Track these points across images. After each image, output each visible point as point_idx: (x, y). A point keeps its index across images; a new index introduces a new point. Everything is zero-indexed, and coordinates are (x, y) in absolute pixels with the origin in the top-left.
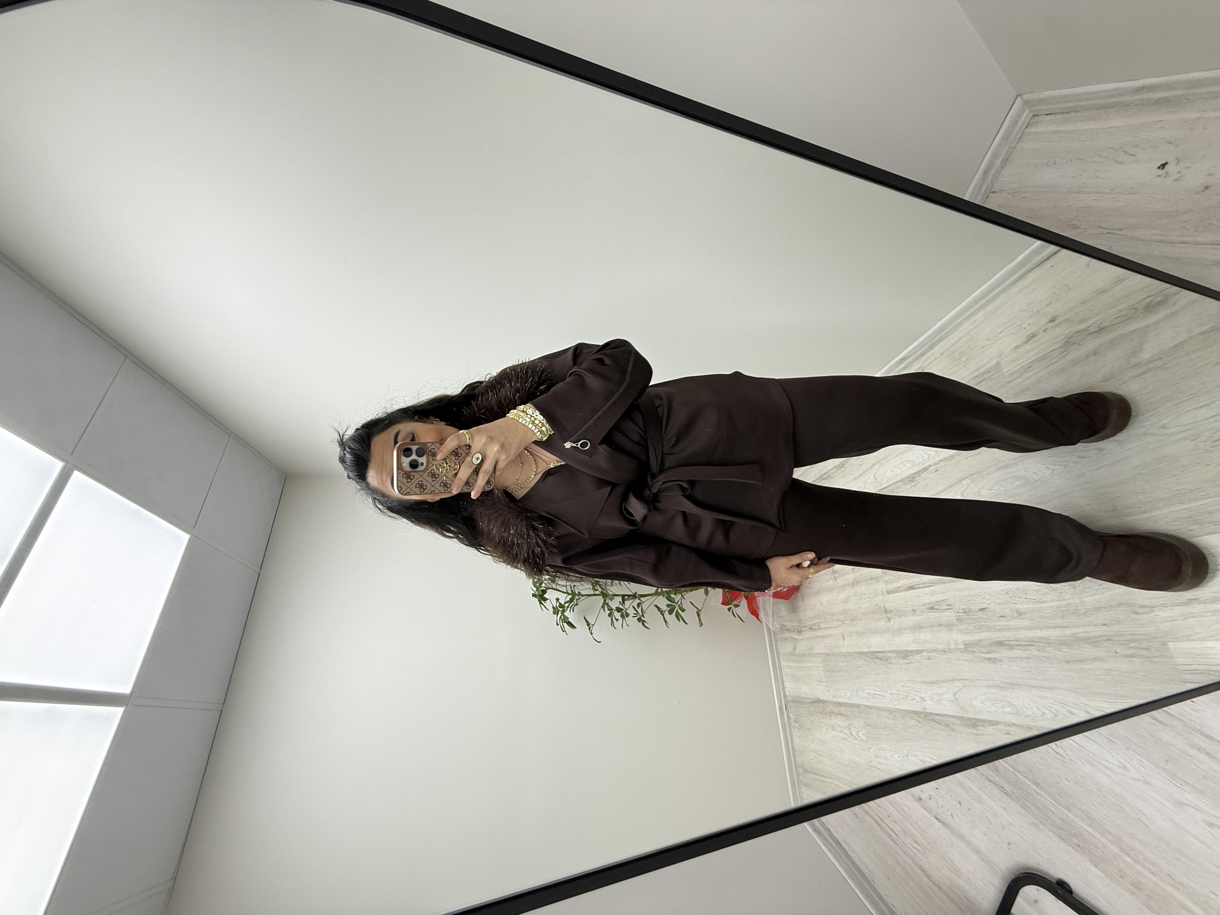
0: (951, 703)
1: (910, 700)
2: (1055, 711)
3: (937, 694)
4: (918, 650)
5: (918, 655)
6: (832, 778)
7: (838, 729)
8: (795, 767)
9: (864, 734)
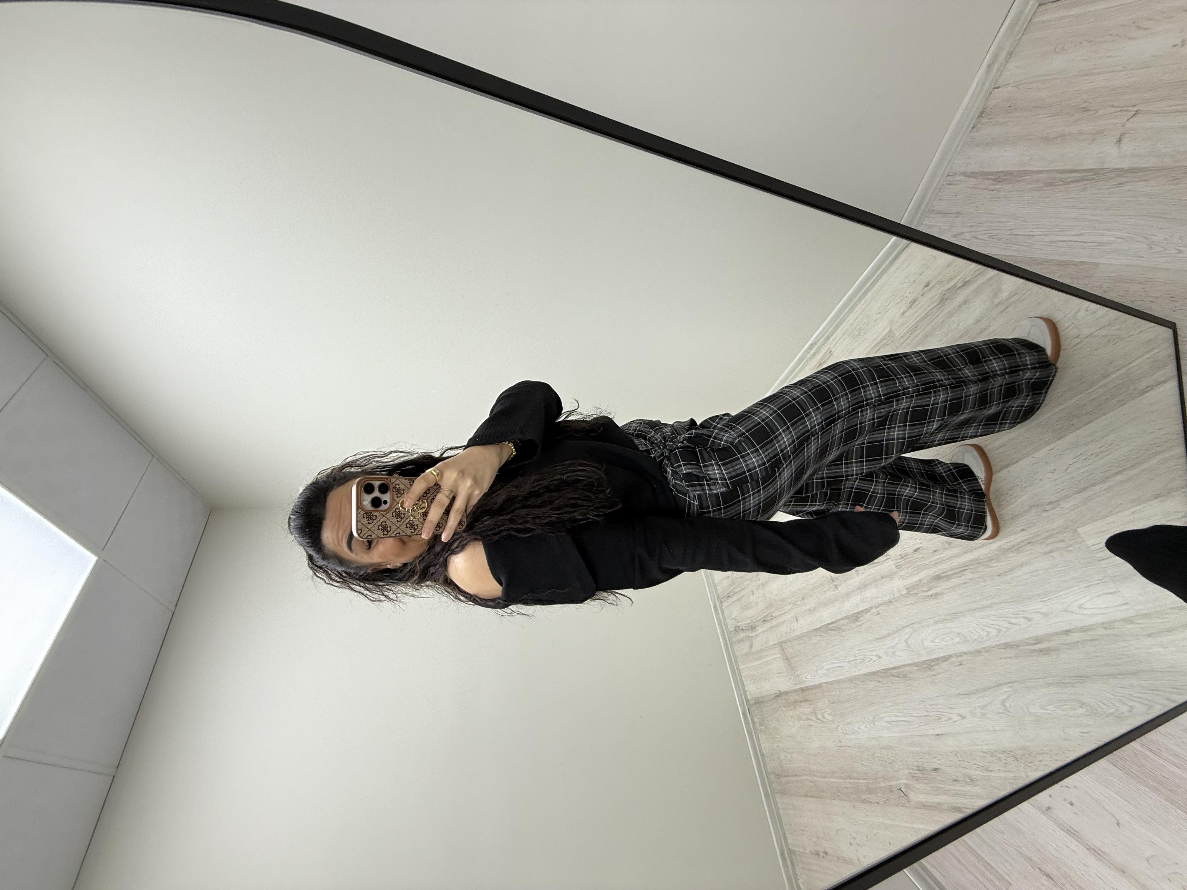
0: (905, 651)
1: (869, 661)
2: (997, 627)
3: (891, 647)
4: (867, 609)
5: (868, 614)
6: (805, 775)
7: (804, 718)
8: (767, 775)
9: (829, 714)
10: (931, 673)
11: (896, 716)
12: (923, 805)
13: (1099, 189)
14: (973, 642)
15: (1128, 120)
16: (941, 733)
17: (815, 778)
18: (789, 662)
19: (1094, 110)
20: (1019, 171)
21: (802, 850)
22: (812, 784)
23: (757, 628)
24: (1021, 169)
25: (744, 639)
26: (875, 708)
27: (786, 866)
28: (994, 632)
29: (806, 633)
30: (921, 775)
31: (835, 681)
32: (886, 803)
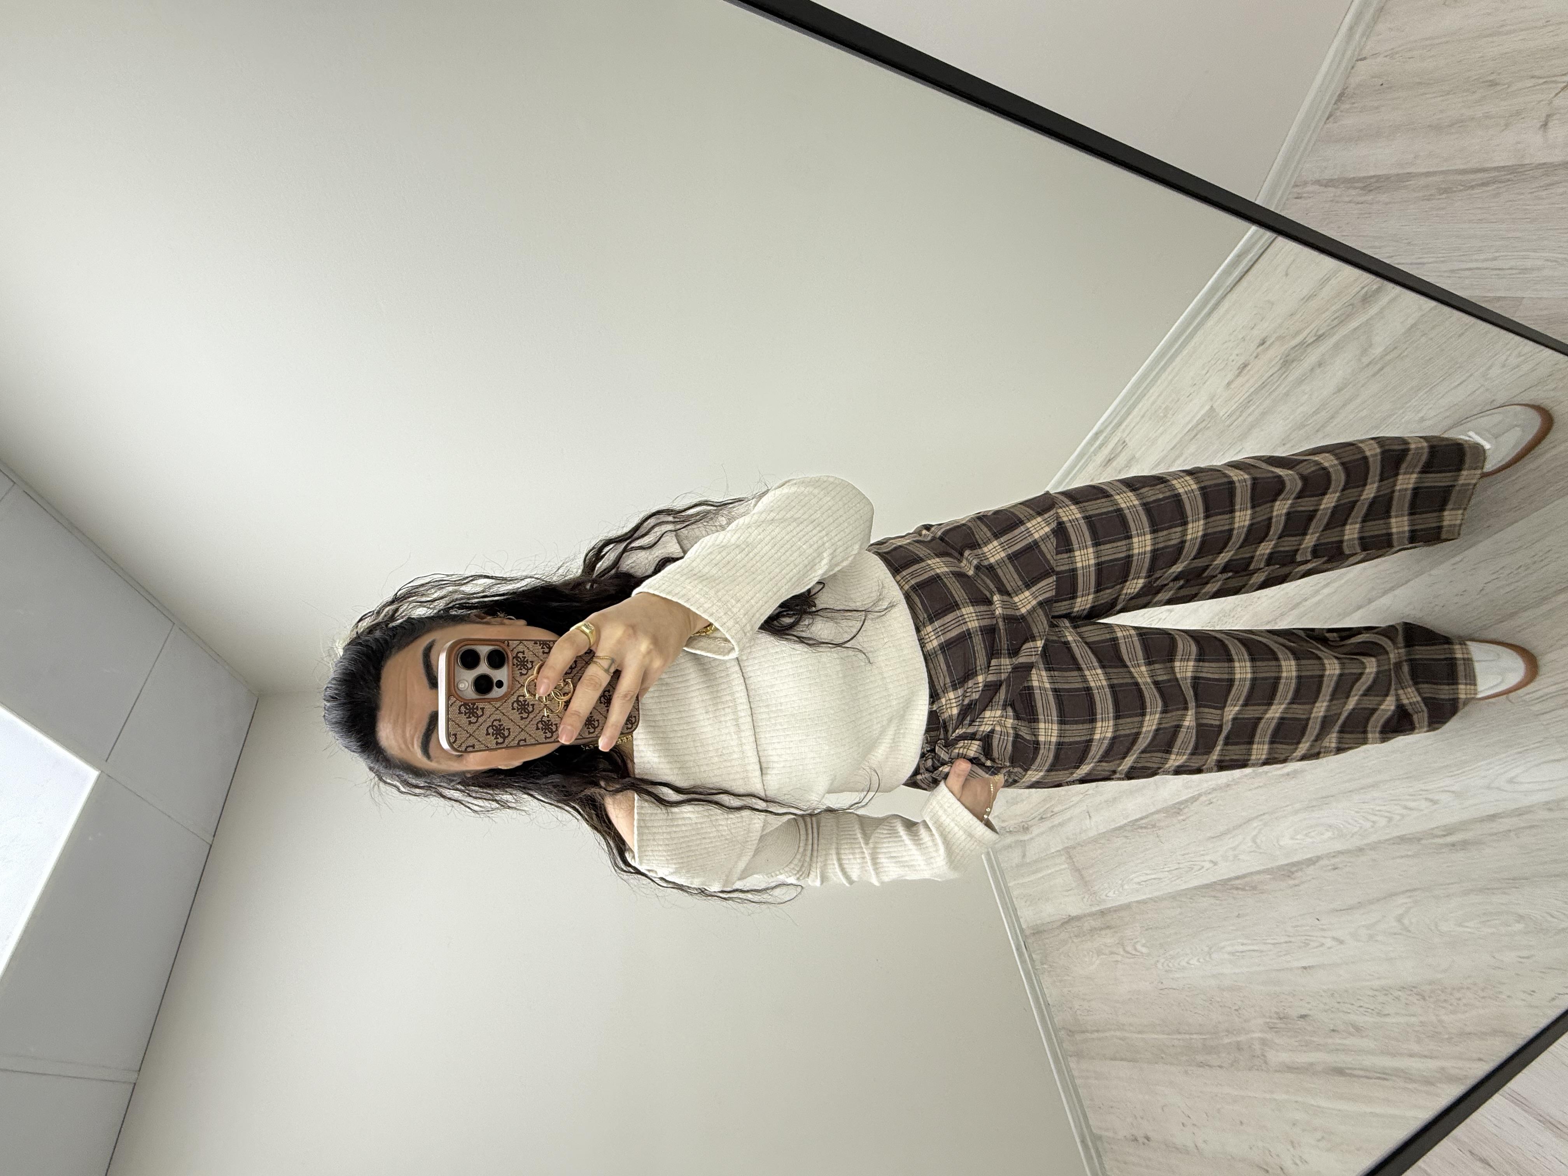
0: (1253, 854)
1: (1200, 870)
2: (1387, 814)
3: (1231, 848)
4: (1193, 797)
5: (1195, 804)
6: (1110, 1030)
7: (1107, 952)
8: (1054, 1031)
9: (1143, 946)
10: (1291, 882)
11: (1242, 944)
12: (1289, 1068)
13: (1518, 194)
14: (1352, 837)
15: (1557, 94)
16: (1311, 965)
17: (1127, 1035)
18: (1081, 875)
19: (1505, 84)
20: (1398, 175)
21: (1111, 1134)
22: (1122, 1042)
23: (1031, 829)
24: (1401, 172)
25: (1013, 845)
26: (1210, 934)
27: (1089, 1158)
28: (1383, 822)
29: (1104, 833)
30: (1283, 1026)
31: (1151, 899)
32: (1232, 1065)
